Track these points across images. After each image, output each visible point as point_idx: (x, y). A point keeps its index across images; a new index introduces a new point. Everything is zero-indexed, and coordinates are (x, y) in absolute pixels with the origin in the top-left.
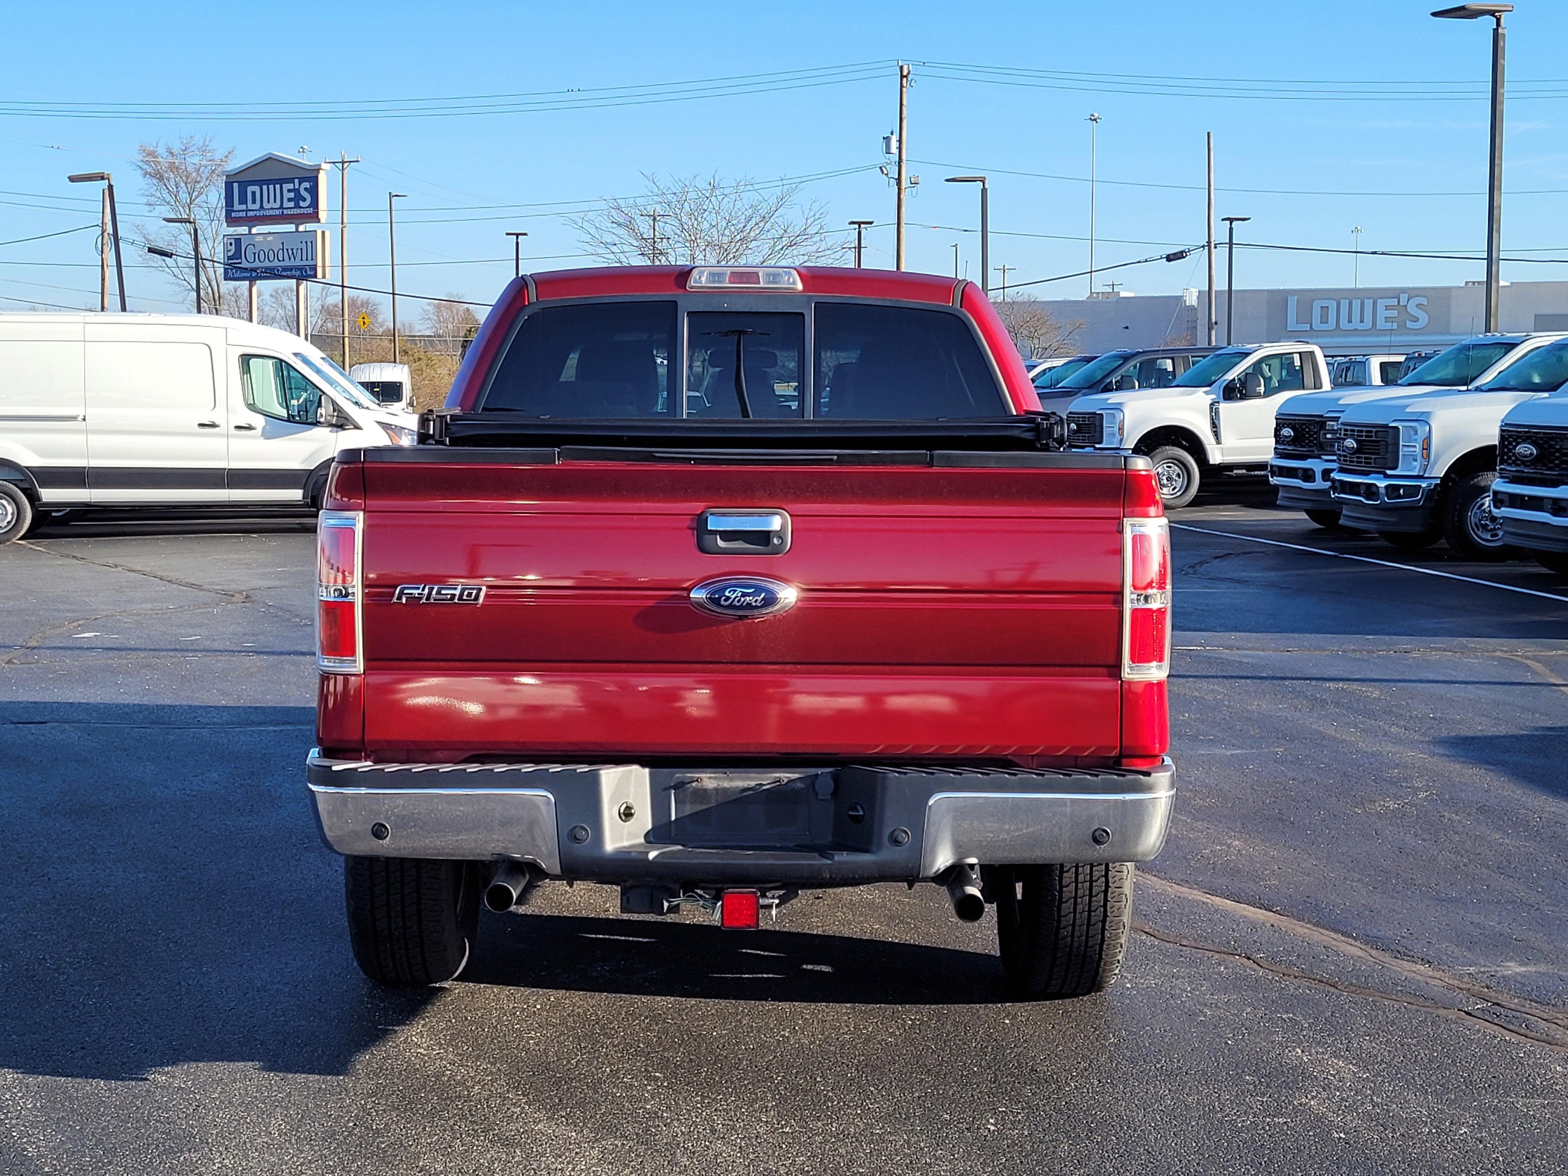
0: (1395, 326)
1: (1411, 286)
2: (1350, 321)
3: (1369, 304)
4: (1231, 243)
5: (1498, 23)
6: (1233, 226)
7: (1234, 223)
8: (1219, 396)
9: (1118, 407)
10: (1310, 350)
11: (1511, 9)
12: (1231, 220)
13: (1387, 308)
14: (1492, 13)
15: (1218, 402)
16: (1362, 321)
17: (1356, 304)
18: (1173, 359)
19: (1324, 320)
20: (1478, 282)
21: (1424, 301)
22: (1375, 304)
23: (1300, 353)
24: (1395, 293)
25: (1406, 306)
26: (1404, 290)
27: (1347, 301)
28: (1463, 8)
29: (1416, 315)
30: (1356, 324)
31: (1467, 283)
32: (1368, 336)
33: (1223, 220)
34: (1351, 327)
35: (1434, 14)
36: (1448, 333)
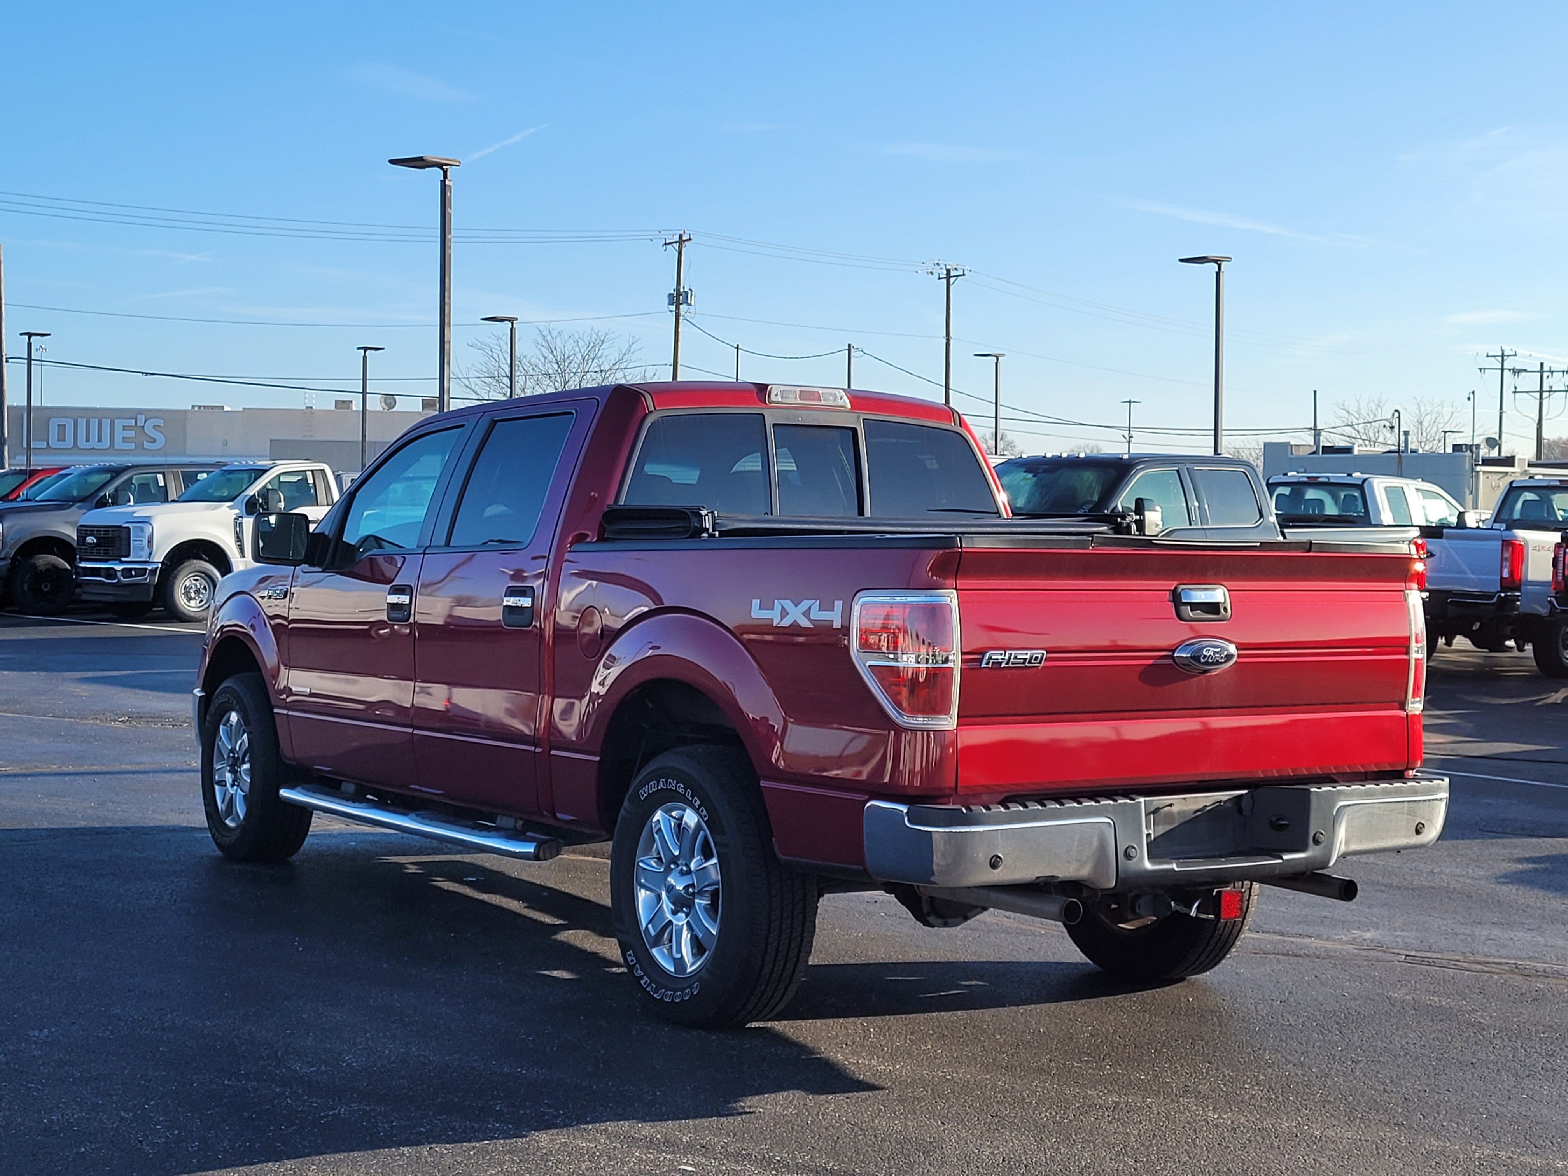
0: (133, 446)
1: (147, 407)
2: (88, 440)
3: (106, 423)
4: (30, 359)
5: (445, 176)
6: (31, 341)
7: (33, 338)
8: (241, 510)
9: (147, 521)
10: (322, 468)
11: (458, 164)
12: (30, 335)
13: (125, 428)
14: (440, 166)
15: (242, 517)
16: (100, 440)
17: (94, 423)
18: (164, 474)
19: (62, 438)
20: (204, 407)
21: (161, 423)
22: (112, 424)
23: (312, 471)
24: (133, 414)
25: (143, 427)
26: (140, 411)
27: (85, 420)
28: (421, 159)
29: (154, 436)
30: (94, 442)
31: (193, 407)
32: (105, 455)
33: (21, 334)
34: (88, 445)
35: (393, 162)
36: (185, 454)
